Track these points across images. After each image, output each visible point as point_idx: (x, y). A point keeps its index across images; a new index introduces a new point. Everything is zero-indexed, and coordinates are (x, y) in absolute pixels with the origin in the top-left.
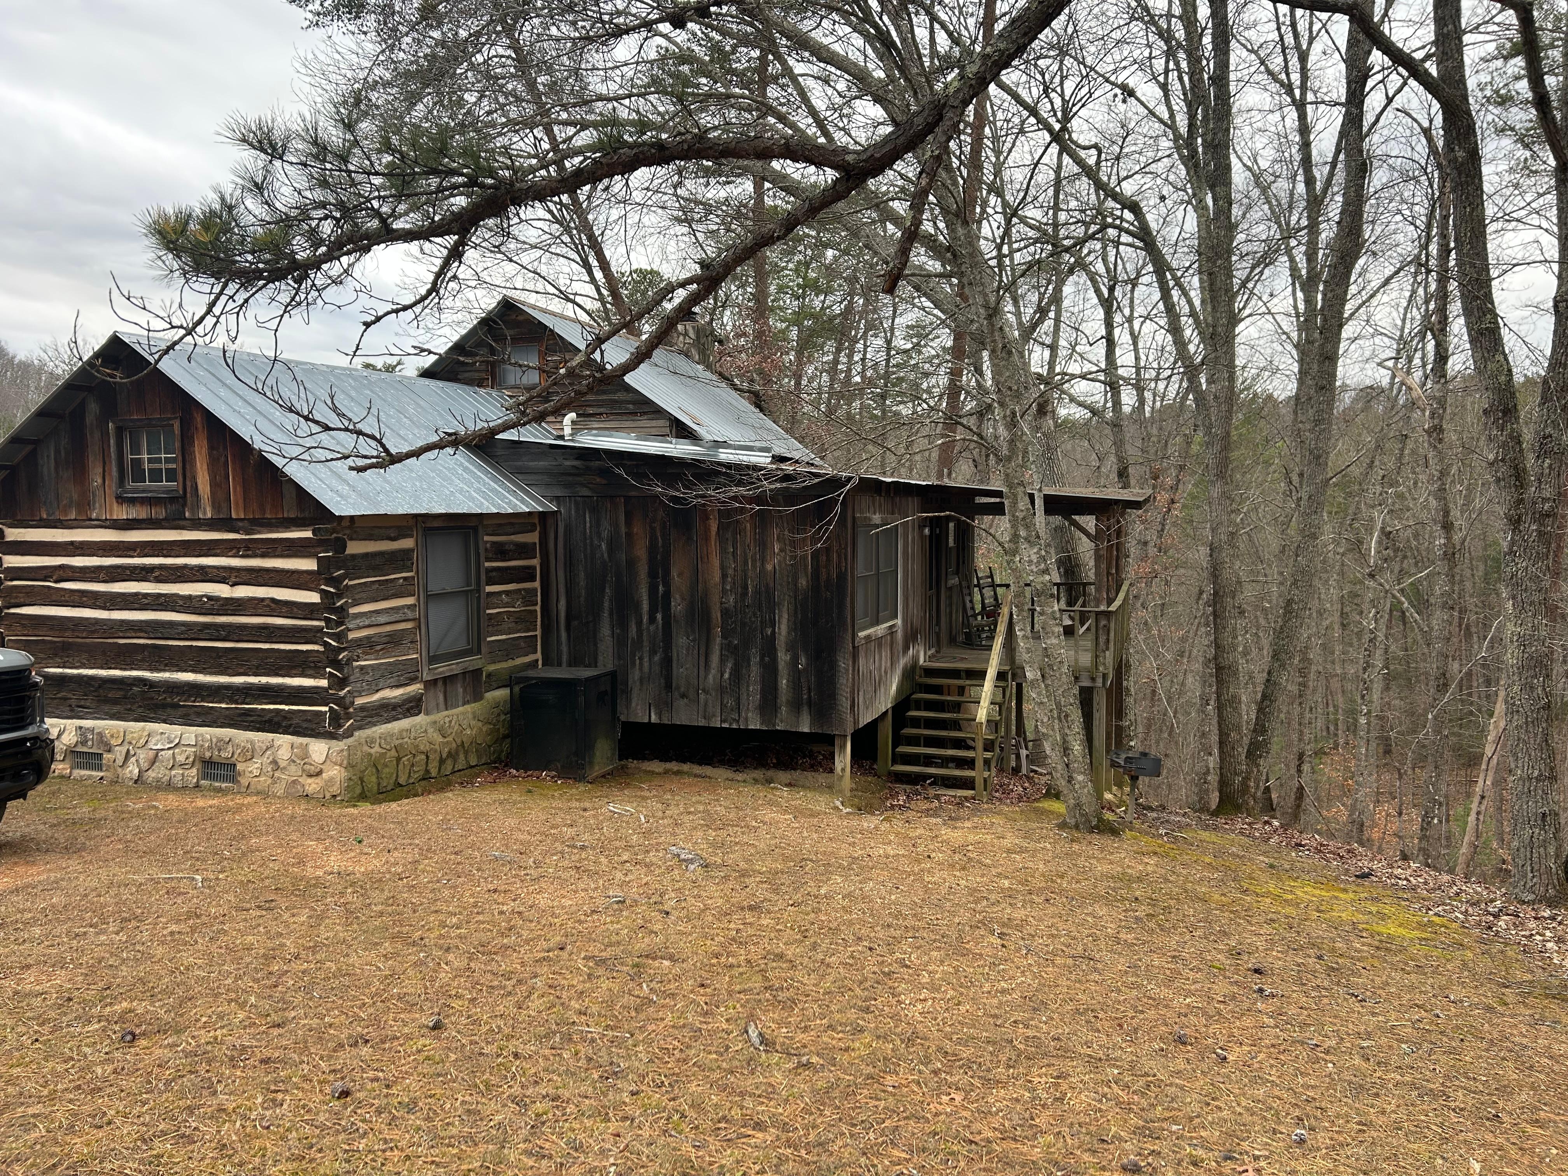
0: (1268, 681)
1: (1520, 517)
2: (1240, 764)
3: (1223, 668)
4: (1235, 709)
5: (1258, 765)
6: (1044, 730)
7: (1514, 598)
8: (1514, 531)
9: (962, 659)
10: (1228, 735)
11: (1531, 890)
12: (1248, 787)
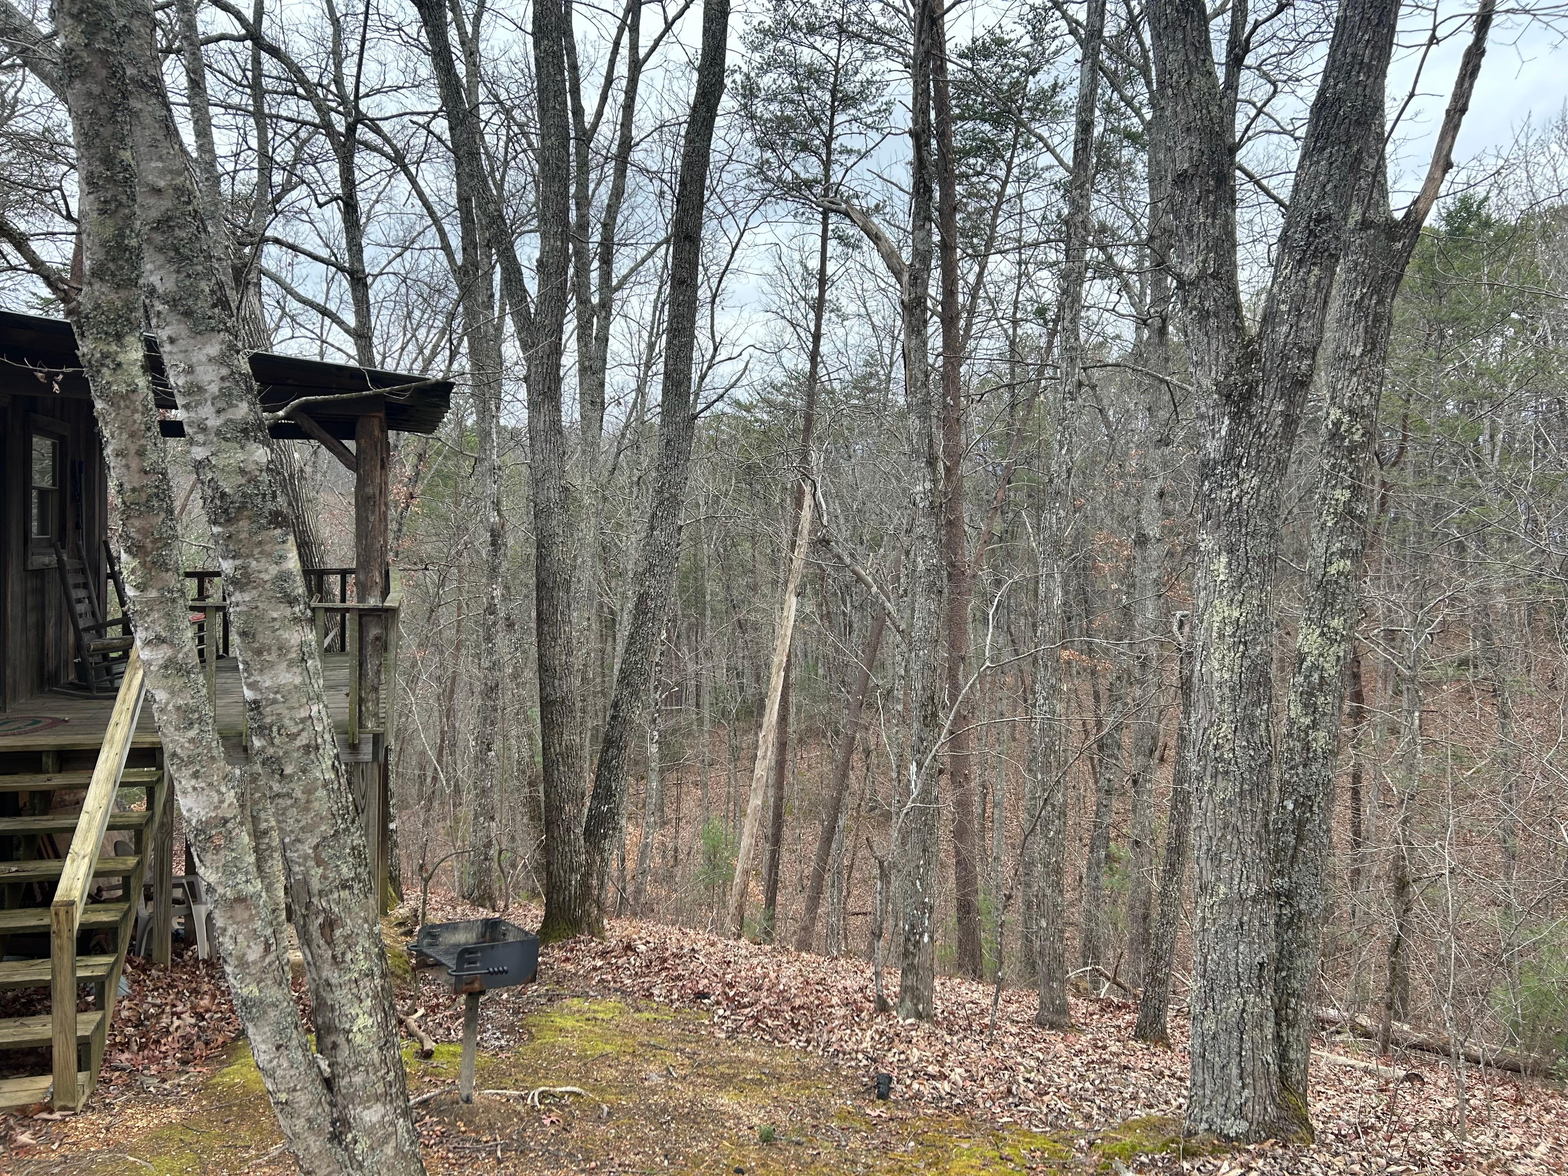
0: (614, 718)
1: (1252, 391)
2: (578, 853)
3: (554, 703)
4: (571, 766)
5: (602, 851)
6: (251, 990)
7: (1231, 551)
8: (1235, 417)
9: (56, 723)
10: (561, 810)
11: (1240, 1114)
12: (589, 887)
